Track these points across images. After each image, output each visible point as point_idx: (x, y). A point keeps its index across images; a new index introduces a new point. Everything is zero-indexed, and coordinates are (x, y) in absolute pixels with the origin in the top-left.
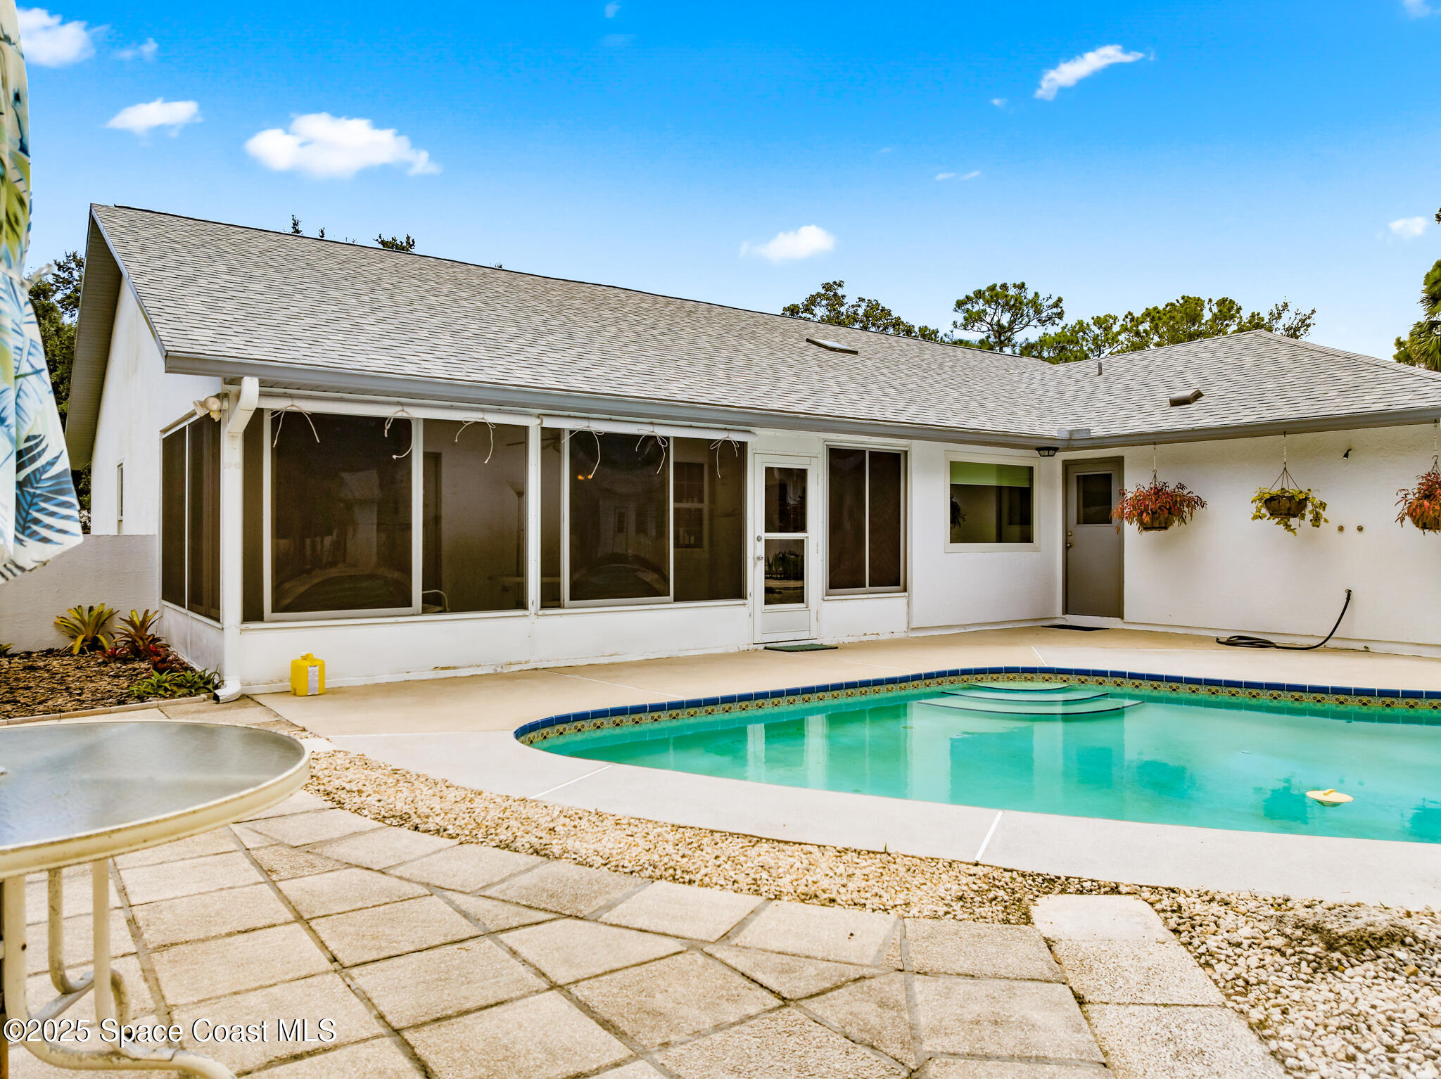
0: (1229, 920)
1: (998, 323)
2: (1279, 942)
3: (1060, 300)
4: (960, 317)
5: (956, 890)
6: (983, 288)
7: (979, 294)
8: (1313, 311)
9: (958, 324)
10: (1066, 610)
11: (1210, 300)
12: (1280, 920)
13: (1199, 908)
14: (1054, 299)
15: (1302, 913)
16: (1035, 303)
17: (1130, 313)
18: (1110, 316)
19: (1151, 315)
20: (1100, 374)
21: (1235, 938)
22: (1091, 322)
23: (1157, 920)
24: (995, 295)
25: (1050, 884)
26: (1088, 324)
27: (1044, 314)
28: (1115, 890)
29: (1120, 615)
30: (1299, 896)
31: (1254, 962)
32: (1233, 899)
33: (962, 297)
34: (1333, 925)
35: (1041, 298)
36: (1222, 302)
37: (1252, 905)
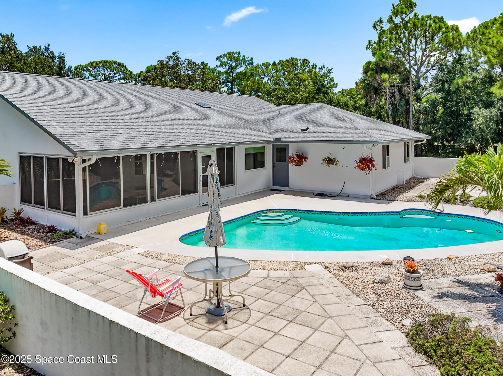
0: (332, 266)
1: (231, 65)
2: (339, 268)
3: (252, 58)
4: (218, 63)
5: (293, 266)
6: (226, 53)
7: (225, 55)
8: (332, 69)
9: (218, 66)
10: (274, 185)
11: (300, 59)
12: (339, 266)
13: (328, 265)
14: (250, 58)
15: (342, 264)
16: (244, 60)
17: (274, 62)
18: (268, 63)
19: (281, 62)
20: (279, 114)
21: (334, 268)
22: (262, 65)
23: (322, 267)
24: (230, 56)
25: (306, 263)
26: (260, 65)
27: (247, 63)
28: (315, 263)
29: (288, 187)
30: (341, 262)
31: (336, 271)
32: (332, 263)
33: (219, 56)
34: (346, 266)
35: (246, 57)
36: (304, 60)
37: (335, 264)
